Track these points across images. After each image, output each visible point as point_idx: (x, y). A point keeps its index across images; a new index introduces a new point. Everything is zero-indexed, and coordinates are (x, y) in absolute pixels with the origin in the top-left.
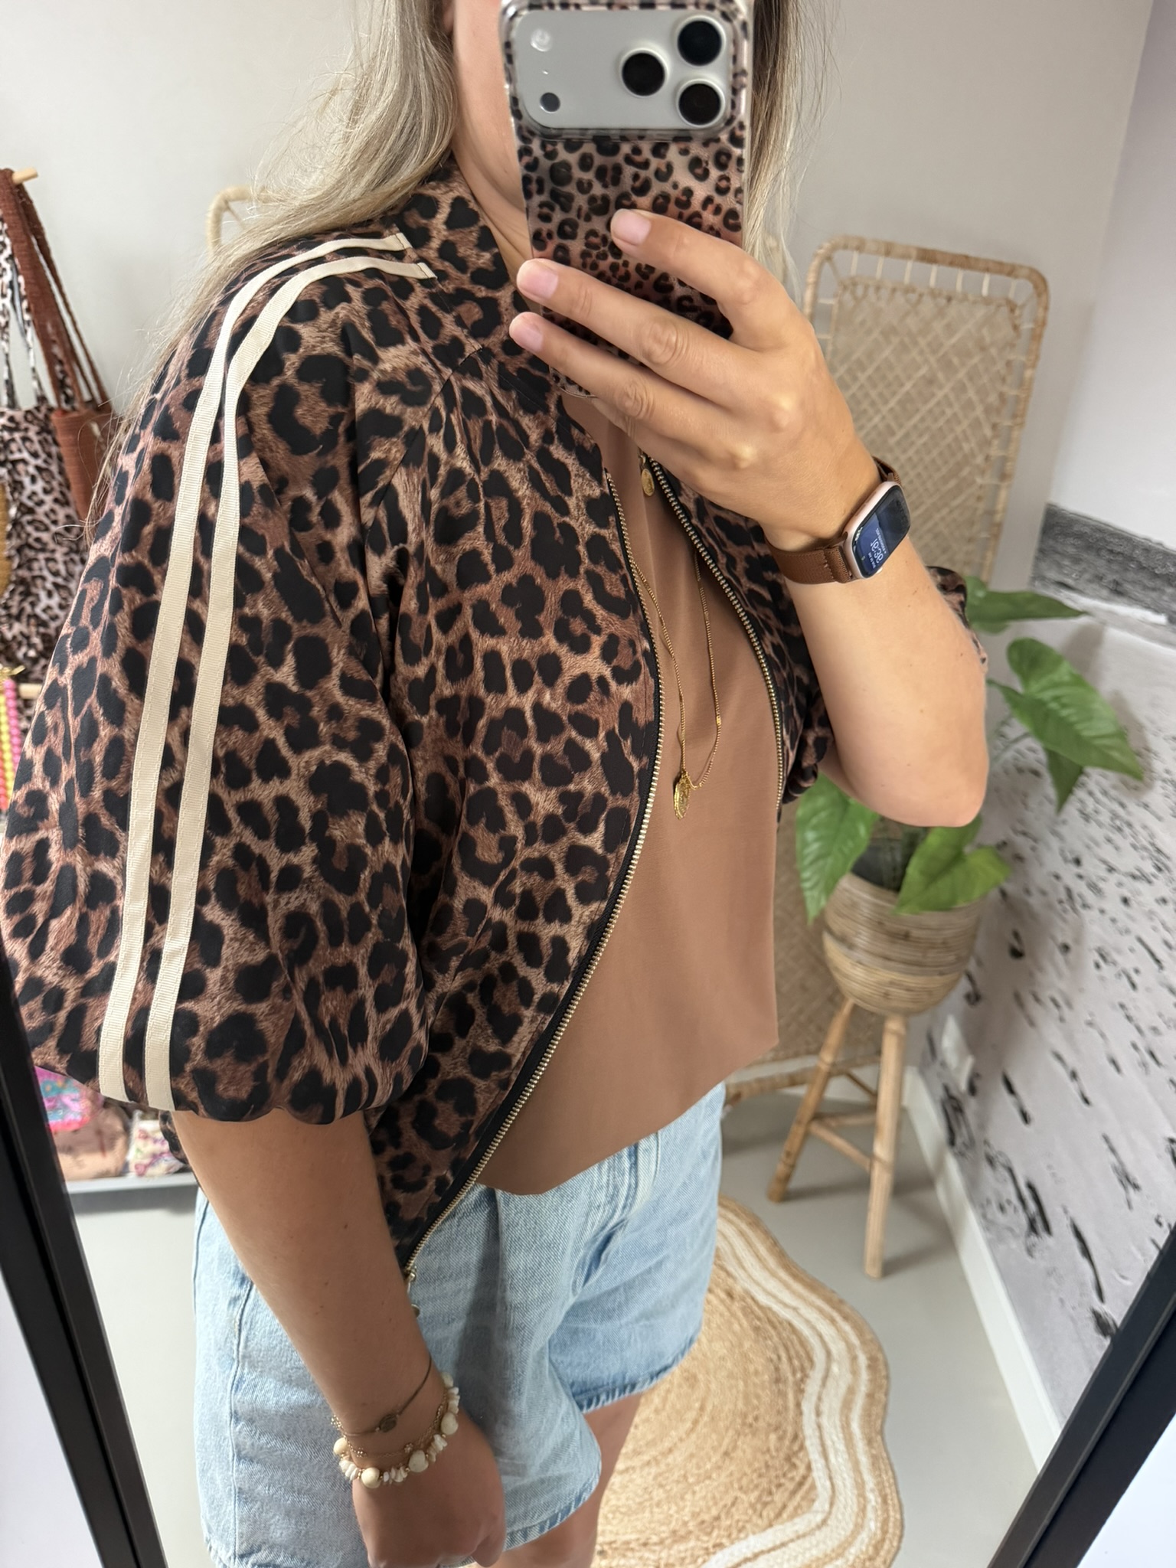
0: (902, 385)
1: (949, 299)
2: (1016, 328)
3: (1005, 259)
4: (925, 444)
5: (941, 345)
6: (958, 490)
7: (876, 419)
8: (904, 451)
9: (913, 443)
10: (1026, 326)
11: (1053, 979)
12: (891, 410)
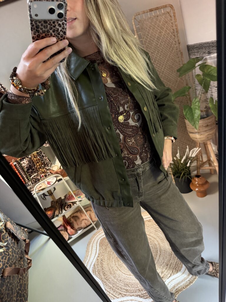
0: (156, 35)
1: (157, 16)
2: (171, 16)
3: (164, 5)
4: (164, 44)
5: (160, 25)
6: (173, 49)
7: (154, 43)
8: (161, 47)
9: (162, 45)
10: (172, 15)
12: (156, 41)
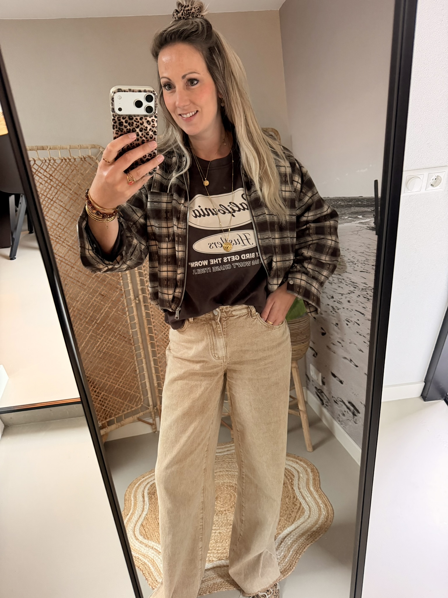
11: (336, 336)
